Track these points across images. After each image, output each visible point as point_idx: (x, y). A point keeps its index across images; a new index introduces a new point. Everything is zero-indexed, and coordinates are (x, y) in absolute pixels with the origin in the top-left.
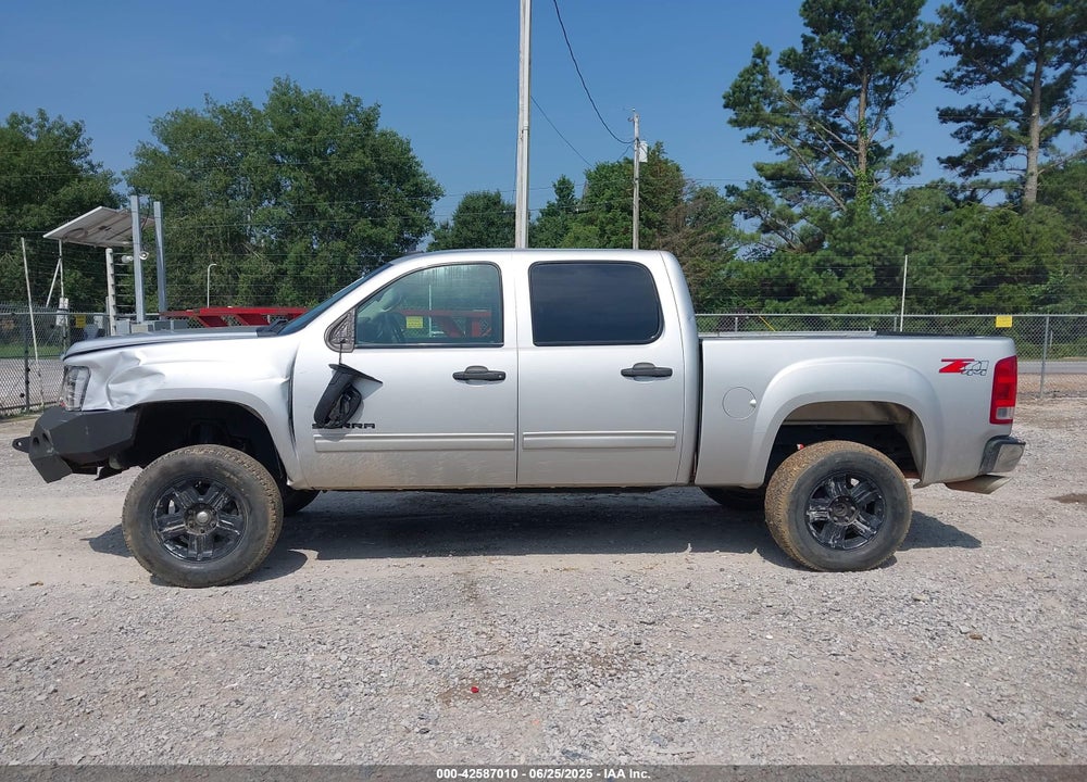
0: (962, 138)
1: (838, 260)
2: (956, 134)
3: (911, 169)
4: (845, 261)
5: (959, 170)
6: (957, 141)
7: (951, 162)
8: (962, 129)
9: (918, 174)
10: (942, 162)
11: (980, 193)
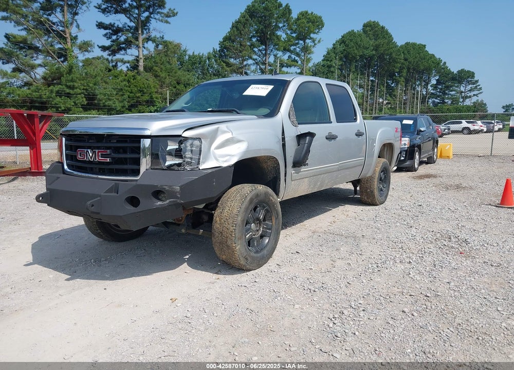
0: (107, 38)
1: (68, 91)
2: (105, 35)
3: (89, 49)
4: (71, 92)
5: (107, 52)
6: (105, 38)
7: (104, 48)
8: (107, 33)
9: (93, 51)
10: (100, 47)
11: (119, 64)
